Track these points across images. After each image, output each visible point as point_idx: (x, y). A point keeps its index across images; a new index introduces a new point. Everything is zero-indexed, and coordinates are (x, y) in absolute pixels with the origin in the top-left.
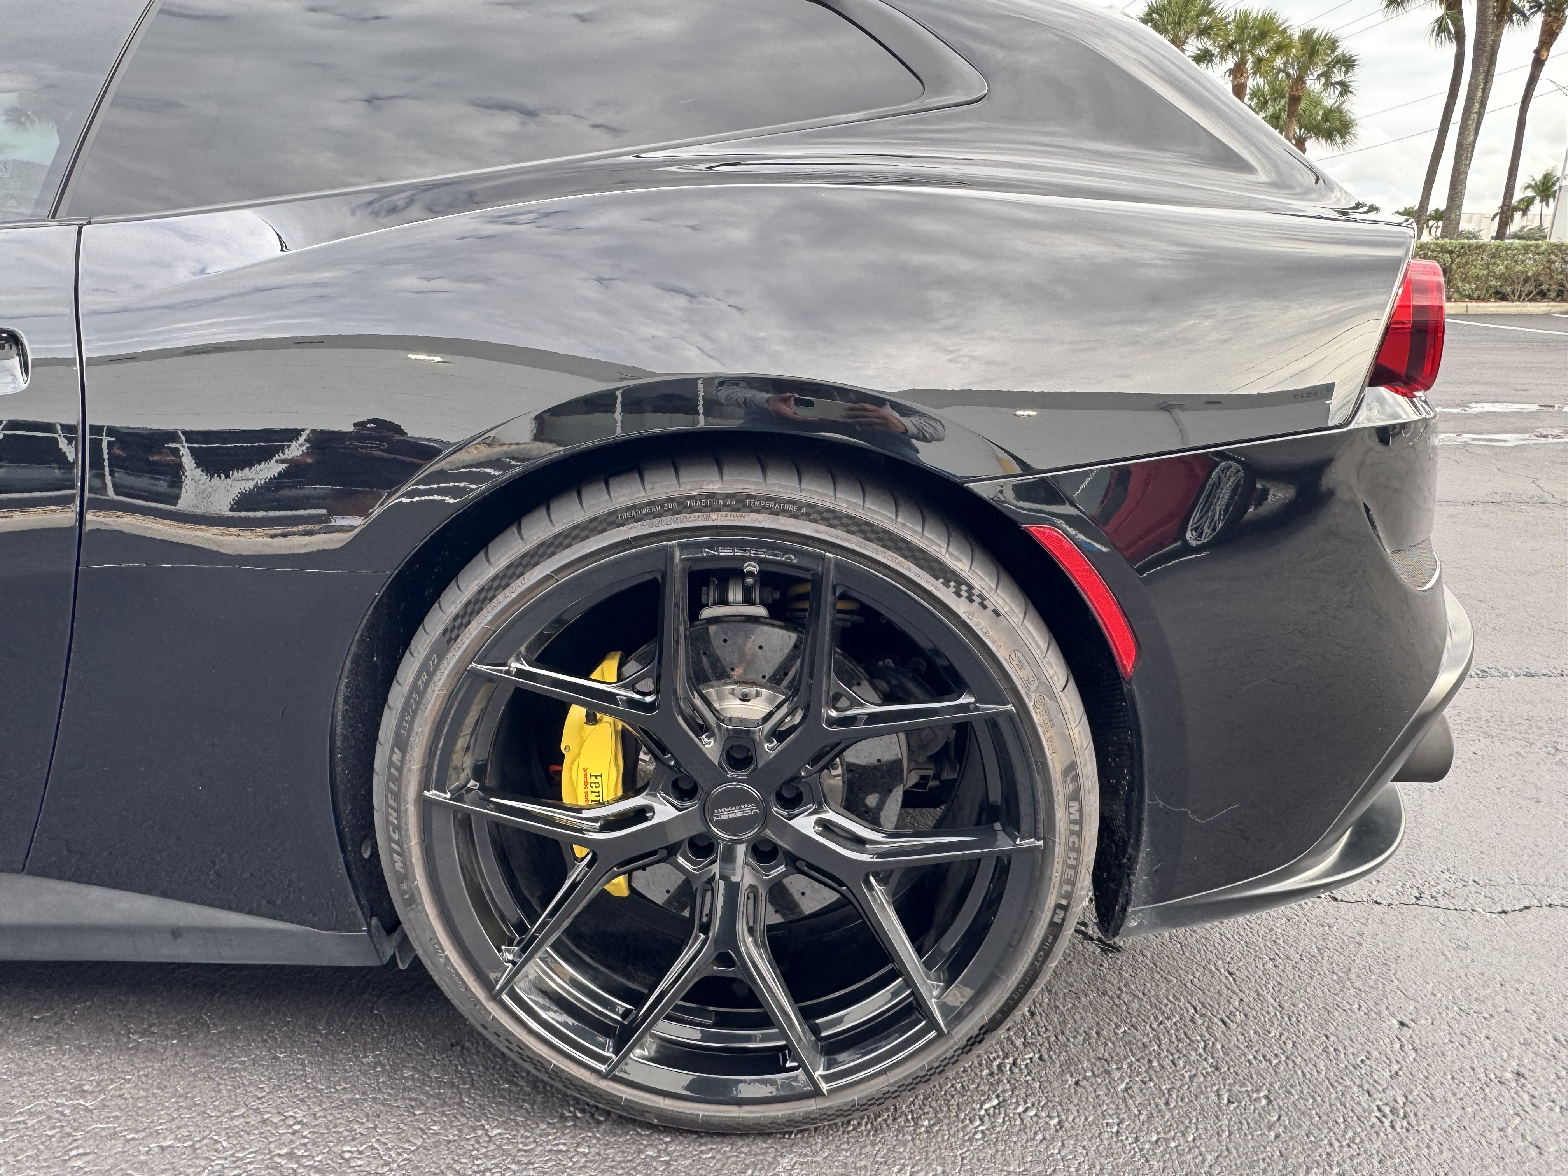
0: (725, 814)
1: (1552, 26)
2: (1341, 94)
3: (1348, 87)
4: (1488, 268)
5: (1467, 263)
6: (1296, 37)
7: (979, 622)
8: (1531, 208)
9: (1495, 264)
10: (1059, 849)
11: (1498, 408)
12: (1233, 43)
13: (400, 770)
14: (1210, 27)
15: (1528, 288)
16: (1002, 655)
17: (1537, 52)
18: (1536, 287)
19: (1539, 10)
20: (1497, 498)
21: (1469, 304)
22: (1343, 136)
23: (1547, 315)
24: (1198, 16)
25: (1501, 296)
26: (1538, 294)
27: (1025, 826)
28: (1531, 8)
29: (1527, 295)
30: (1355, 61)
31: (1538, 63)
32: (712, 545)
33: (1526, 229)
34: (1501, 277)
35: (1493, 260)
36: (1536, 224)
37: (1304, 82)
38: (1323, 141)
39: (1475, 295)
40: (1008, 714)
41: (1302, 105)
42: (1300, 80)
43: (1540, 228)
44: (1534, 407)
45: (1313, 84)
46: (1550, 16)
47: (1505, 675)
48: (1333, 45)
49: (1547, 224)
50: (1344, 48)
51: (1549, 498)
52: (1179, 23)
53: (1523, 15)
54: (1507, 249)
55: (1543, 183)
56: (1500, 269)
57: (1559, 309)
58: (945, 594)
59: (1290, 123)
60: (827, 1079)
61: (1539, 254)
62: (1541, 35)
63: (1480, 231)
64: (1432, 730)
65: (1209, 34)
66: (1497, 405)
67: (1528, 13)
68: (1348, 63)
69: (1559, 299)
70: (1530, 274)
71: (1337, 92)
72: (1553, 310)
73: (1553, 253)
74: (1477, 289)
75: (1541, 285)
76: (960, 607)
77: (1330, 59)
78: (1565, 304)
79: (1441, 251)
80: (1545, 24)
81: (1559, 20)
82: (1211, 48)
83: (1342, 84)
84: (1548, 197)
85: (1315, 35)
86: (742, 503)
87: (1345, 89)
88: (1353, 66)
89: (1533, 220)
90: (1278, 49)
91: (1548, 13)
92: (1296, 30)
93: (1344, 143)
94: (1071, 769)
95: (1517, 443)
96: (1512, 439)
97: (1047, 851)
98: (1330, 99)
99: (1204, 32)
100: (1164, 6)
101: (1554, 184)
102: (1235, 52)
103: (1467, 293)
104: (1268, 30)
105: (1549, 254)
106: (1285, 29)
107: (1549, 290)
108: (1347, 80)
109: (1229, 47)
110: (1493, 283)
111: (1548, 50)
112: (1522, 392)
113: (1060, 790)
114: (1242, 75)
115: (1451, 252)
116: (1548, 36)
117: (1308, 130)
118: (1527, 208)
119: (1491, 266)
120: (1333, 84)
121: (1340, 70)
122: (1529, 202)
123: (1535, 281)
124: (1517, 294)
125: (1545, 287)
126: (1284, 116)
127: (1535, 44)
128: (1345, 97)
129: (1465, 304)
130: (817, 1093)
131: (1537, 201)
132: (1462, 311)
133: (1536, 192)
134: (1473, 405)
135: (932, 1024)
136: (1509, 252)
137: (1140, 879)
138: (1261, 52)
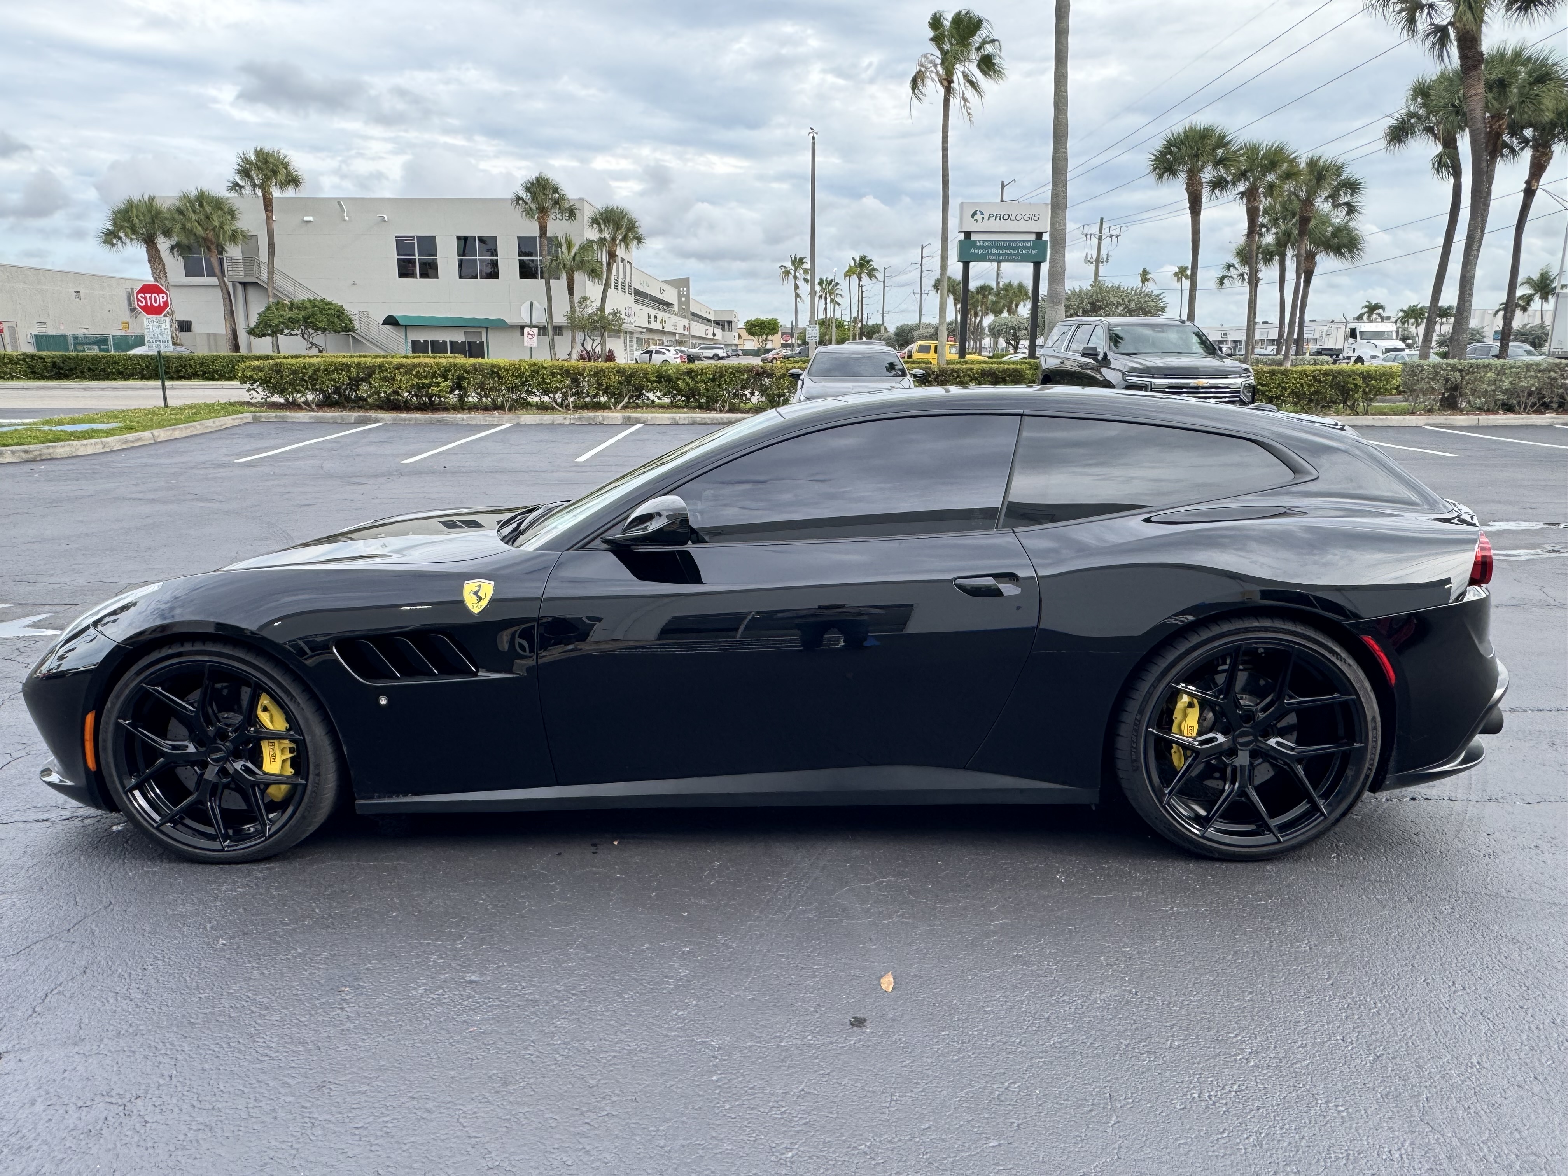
0: (1241, 740)
1: (1540, 160)
2: (1348, 213)
3: (1353, 206)
4: (1495, 384)
5: (1476, 379)
6: (1303, 165)
7: (1344, 668)
8: (1532, 304)
9: (1501, 380)
10: (1370, 747)
11: (1511, 526)
12: (1246, 171)
13: (1139, 721)
14: (1226, 159)
15: (1533, 399)
16: (1352, 679)
17: (1528, 183)
18: (1539, 400)
19: (1527, 146)
20: (1514, 602)
21: (1480, 417)
22: (1350, 251)
23: (1550, 426)
24: (1214, 150)
25: (1508, 408)
26: (1542, 405)
27: (1357, 739)
28: (1520, 143)
29: (1532, 406)
30: (1360, 184)
31: (1529, 193)
32: (1256, 643)
33: (1528, 327)
34: (1506, 392)
35: (1499, 377)
36: (1537, 321)
37: (1312, 204)
38: (1332, 254)
39: (1485, 408)
40: (1353, 700)
41: (1312, 223)
42: (1308, 202)
43: (1542, 326)
44: (1540, 526)
45: (1322, 204)
46: (1538, 151)
47: (1525, 711)
48: (1338, 170)
49: (1548, 321)
50: (1349, 172)
51: (1551, 601)
52: (1196, 155)
53: (1513, 151)
54: (1511, 367)
55: (1541, 282)
56: (1506, 384)
57: (1561, 421)
58: (1333, 659)
59: (1302, 240)
60: (1282, 837)
61: (1540, 371)
62: (1531, 168)
63: (1483, 328)
64: (1495, 712)
65: (1225, 165)
66: (1511, 523)
67: (1517, 149)
68: (1353, 187)
69: (1560, 410)
70: (1533, 389)
71: (1344, 212)
72: (1556, 421)
73: (1554, 371)
74: (1486, 402)
75: (1544, 397)
76: (1338, 663)
77: (1336, 183)
78: (1566, 416)
79: (1452, 370)
80: (1533, 158)
81: (1547, 154)
82: (1225, 175)
83: (1347, 204)
84: (1547, 294)
85: (1322, 160)
86: (1266, 629)
87: (1351, 209)
88: (1359, 189)
89: (1534, 316)
90: (1288, 176)
91: (1535, 148)
92: (1303, 159)
93: (1353, 257)
94: (1374, 718)
95: (1528, 558)
96: (1523, 554)
97: (1366, 748)
98: (1338, 217)
99: (1218, 163)
100: (1181, 141)
101: (1552, 281)
102: (1247, 179)
103: (1478, 406)
104: (1278, 161)
105: (1550, 371)
106: (1295, 158)
107: (1551, 402)
108: (1354, 200)
109: (1243, 175)
110: (1501, 397)
111: (1538, 180)
112: (1530, 511)
113: (1370, 726)
114: (1255, 199)
115: (1461, 371)
116: (1538, 169)
117: (1317, 246)
118: (1528, 304)
119: (1497, 383)
120: (1340, 205)
121: (1345, 194)
122: (1529, 299)
123: (1538, 394)
124: (1523, 406)
125: (1547, 400)
126: (1296, 232)
127: (1526, 176)
128: (1352, 215)
129: (1476, 417)
130: (1279, 842)
131: (1537, 298)
132: (1474, 423)
133: (1535, 290)
134: (1491, 523)
135: (1322, 814)
136: (1514, 370)
137: (1392, 764)
138: (1271, 177)
